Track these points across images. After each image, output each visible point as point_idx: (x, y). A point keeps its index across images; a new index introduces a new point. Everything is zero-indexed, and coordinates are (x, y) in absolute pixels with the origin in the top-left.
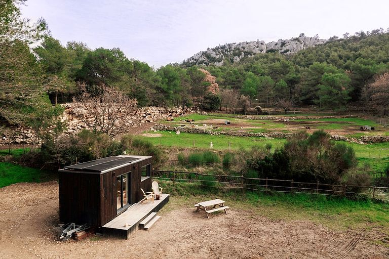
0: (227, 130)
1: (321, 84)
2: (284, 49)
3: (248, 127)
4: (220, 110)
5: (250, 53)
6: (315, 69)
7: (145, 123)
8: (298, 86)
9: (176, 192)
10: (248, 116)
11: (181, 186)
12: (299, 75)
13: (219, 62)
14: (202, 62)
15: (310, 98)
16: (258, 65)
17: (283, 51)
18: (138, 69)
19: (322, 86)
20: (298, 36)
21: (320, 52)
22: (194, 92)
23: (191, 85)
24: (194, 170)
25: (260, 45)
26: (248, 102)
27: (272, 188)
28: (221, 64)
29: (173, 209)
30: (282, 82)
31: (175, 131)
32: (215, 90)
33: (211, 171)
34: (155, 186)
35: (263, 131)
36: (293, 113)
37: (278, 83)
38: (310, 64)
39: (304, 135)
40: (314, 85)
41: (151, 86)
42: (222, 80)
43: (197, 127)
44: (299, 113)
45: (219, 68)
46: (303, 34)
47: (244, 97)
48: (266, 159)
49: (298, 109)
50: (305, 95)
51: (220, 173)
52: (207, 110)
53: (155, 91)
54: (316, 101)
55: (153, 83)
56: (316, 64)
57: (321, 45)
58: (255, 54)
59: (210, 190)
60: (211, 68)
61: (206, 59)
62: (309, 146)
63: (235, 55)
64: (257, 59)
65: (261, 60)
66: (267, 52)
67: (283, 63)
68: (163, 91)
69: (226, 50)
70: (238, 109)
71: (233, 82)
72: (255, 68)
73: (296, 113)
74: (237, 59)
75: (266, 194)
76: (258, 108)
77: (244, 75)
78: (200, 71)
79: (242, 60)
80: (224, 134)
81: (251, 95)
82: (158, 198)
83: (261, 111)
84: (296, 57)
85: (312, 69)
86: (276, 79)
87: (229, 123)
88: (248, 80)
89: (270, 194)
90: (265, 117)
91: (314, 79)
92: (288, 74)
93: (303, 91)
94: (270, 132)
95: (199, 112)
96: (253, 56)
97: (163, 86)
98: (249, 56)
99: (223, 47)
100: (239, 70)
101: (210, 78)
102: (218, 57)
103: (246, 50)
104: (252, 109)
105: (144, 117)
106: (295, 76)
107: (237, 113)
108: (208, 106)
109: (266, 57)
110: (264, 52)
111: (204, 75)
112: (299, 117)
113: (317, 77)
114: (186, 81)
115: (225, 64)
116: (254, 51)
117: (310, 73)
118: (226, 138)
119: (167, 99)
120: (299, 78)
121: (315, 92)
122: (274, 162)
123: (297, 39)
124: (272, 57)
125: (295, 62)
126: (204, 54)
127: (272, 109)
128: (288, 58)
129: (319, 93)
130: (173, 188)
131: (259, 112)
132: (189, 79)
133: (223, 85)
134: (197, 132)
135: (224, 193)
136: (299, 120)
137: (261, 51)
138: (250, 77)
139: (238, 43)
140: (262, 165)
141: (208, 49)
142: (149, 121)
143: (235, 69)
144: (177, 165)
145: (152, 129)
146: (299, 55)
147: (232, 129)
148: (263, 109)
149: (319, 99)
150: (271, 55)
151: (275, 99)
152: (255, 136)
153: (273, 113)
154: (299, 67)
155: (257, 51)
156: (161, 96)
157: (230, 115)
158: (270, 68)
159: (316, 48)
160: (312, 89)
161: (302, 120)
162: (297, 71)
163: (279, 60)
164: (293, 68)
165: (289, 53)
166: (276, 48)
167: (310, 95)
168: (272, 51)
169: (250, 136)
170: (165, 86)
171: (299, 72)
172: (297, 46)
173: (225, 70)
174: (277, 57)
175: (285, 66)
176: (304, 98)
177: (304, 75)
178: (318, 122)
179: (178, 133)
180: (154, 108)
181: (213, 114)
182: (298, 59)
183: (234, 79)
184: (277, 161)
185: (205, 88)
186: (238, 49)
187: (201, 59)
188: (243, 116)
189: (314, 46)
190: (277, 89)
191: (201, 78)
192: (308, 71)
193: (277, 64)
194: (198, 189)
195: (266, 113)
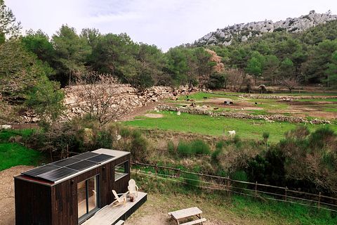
0: (227, 111)
1: (330, 62)
2: (292, 27)
3: (249, 109)
4: (225, 88)
5: (258, 33)
6: (324, 47)
7: (151, 103)
8: (305, 65)
9: (156, 189)
10: (251, 95)
11: (163, 182)
12: (307, 54)
13: (228, 41)
14: (212, 42)
15: (318, 77)
16: (265, 44)
17: (291, 29)
18: (146, 52)
19: (332, 64)
20: (308, 14)
21: (331, 29)
22: (200, 71)
23: (197, 65)
24: (181, 162)
25: (267, 24)
26: (252, 81)
27: (262, 194)
28: (230, 43)
29: (146, 213)
30: (288, 61)
31: (177, 111)
32: (220, 69)
33: (199, 164)
34: (132, 184)
35: (263, 113)
36: (298, 92)
37: (283, 62)
38: (319, 42)
39: (305, 131)
40: (321, 64)
41: (158, 68)
42: (228, 59)
43: (198, 107)
44: (304, 93)
45: (227, 47)
46: (313, 11)
47: (248, 76)
48: (257, 158)
49: (304, 87)
50: (311, 74)
51: (208, 167)
52: (212, 88)
53: (161, 72)
54: (323, 80)
55: (160, 64)
56: (326, 41)
57: (332, 21)
58: (262, 33)
59: (193, 190)
60: (218, 48)
61: (215, 40)
62: (309, 150)
63: (243, 34)
64: (264, 38)
65: (268, 39)
66: (274, 31)
67: (290, 42)
68: (170, 72)
69: (235, 31)
70: (242, 87)
71: (240, 62)
72: (261, 47)
73: (301, 92)
74: (245, 39)
75: (254, 200)
76: (263, 87)
77: (250, 54)
78: (206, 52)
79: (250, 39)
80: (224, 116)
81: (255, 74)
82: (132, 201)
83: (265, 90)
84: (304, 35)
85: (321, 47)
86: (282, 57)
87: (231, 103)
88: (254, 58)
89: (260, 200)
90: (269, 96)
91: (322, 58)
92: (295, 53)
93: (310, 70)
94: (271, 114)
95: (204, 90)
96: (261, 35)
97: (169, 67)
98: (257, 35)
99: (232, 28)
100: (245, 49)
101: (216, 58)
102: (226, 37)
103: (253, 30)
104: (257, 87)
105: (151, 96)
106: (302, 54)
107: (242, 91)
108: (214, 85)
109: (273, 36)
110: (272, 31)
111: (211, 55)
112: (303, 97)
113: (326, 55)
114: (193, 61)
115: (233, 44)
116: (262, 31)
117: (319, 51)
118: (226, 121)
119: (174, 79)
120: (306, 56)
121: (323, 71)
122: (266, 162)
123: (307, 17)
124: (279, 36)
125: (302, 40)
126: (214, 34)
127: (276, 88)
128: (296, 36)
129: (327, 72)
130: (155, 183)
131: (263, 91)
132: (196, 60)
133: (229, 64)
134: (197, 113)
135: (207, 194)
136: (304, 100)
137: (269, 30)
138: (256, 56)
139: (246, 23)
140: (253, 164)
141: (218, 29)
142: (154, 101)
143: (242, 48)
144: (165, 155)
145: (156, 109)
146: (308, 32)
147: (233, 109)
148: (267, 88)
149: (327, 78)
150: (278, 34)
151: (280, 77)
152: (255, 119)
153: (278, 92)
154: (306, 45)
155: (264, 30)
156: (168, 76)
157: (234, 93)
158: (276, 47)
159: (327, 25)
160: (320, 68)
161: (307, 100)
162: (305, 49)
163: (285, 39)
164: (300, 46)
165: (297, 31)
166: (284, 26)
167: (317, 73)
168: (279, 30)
169: (250, 118)
170: (171, 67)
171: (306, 50)
172: (306, 24)
173: (233, 49)
174: (284, 35)
175: (292, 45)
176: (310, 76)
177: (312, 53)
178: (325, 102)
179: (179, 113)
180: (161, 88)
181: (217, 92)
182: (306, 37)
183: (241, 58)
184: (270, 161)
185: (211, 67)
186: (247, 29)
187: (211, 39)
188: (247, 95)
189: (325, 23)
190: (283, 69)
191: (208, 58)
192: (316, 49)
193: (284, 43)
194: (180, 187)
195: (270, 92)
